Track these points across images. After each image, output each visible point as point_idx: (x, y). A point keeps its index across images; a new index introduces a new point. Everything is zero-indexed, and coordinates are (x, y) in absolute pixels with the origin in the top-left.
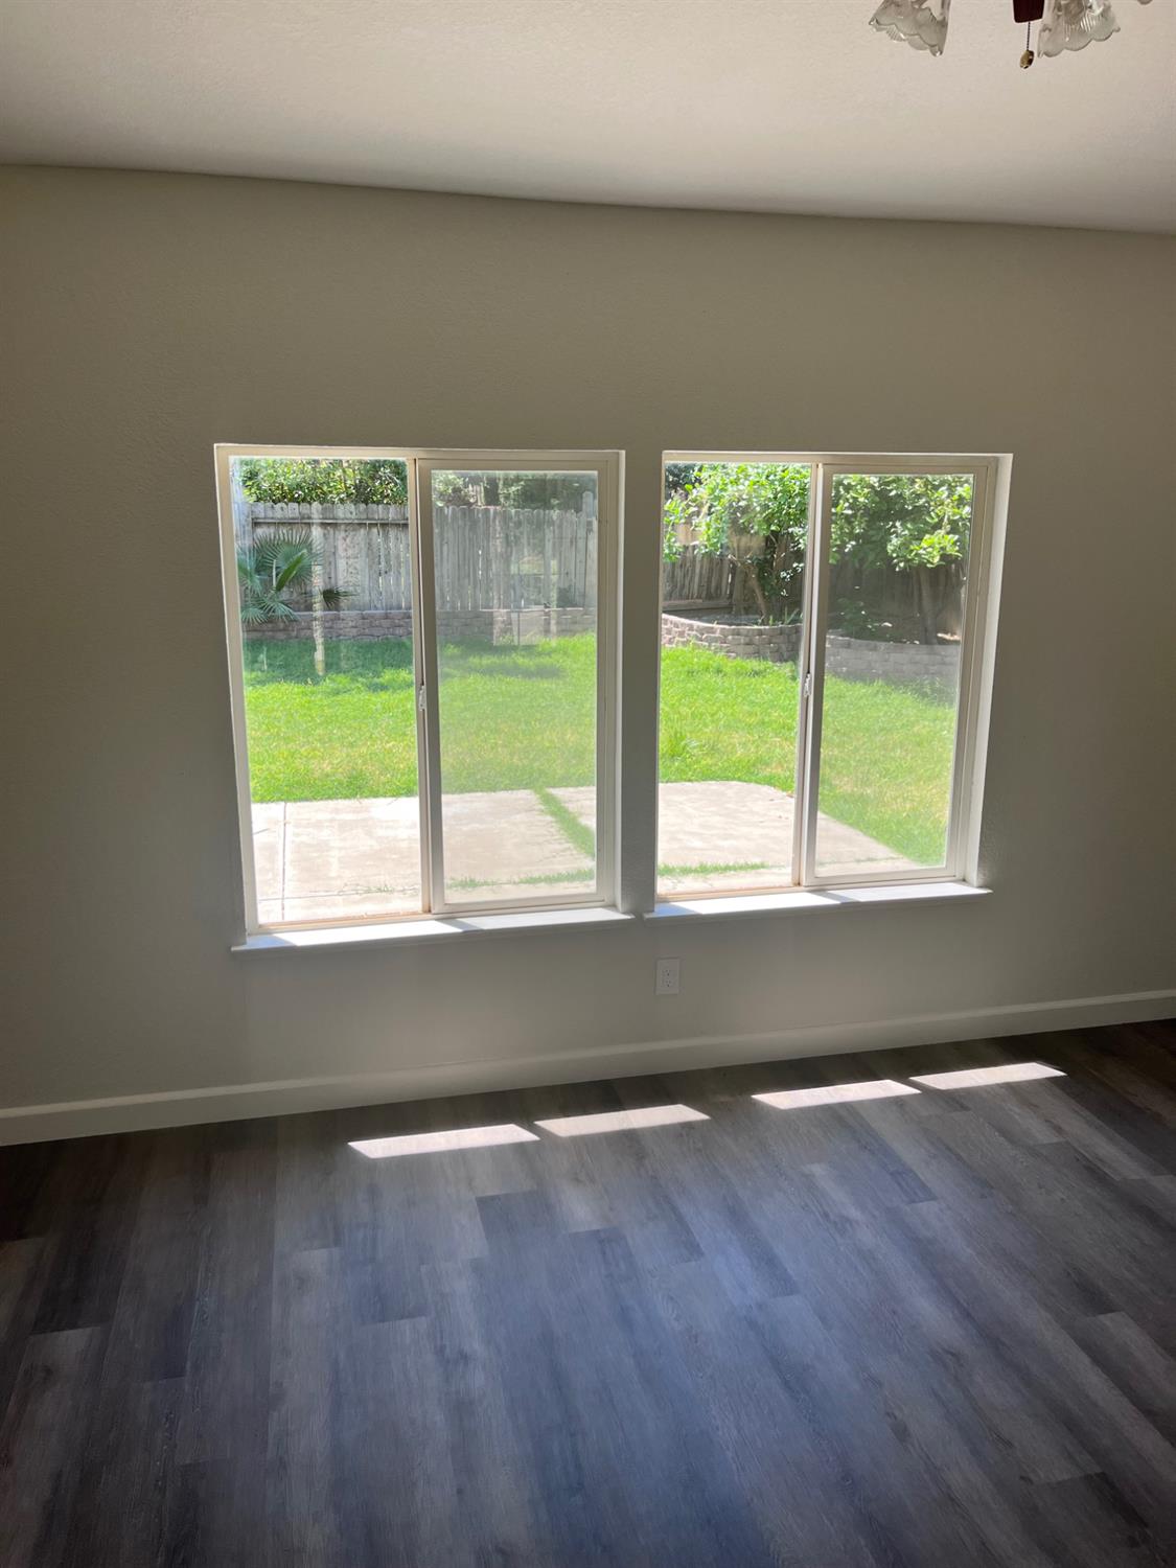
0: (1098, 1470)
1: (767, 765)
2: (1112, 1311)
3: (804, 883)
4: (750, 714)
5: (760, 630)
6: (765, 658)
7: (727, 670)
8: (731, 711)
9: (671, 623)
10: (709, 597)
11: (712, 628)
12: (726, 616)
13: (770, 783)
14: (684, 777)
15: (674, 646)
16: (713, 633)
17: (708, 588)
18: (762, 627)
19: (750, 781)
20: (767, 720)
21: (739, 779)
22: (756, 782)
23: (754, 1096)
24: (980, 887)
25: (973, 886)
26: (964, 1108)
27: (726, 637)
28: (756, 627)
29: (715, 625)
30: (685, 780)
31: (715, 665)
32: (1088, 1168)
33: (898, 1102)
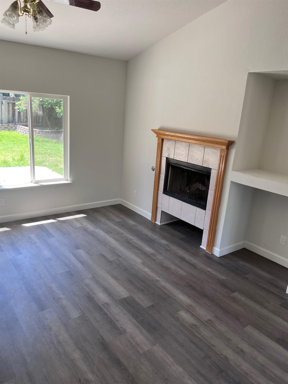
0: (69, 270)
1: (45, 162)
2: (80, 249)
3: (33, 182)
4: (42, 151)
5: (48, 131)
6: (50, 138)
7: (40, 141)
8: (38, 150)
9: (26, 128)
10: (37, 123)
11: (36, 130)
12: (42, 128)
13: (45, 166)
14: (24, 165)
15: (27, 134)
16: (36, 131)
17: (36, 121)
18: (49, 131)
19: (40, 166)
20: (46, 152)
21: (38, 165)
22: (42, 166)
23: (22, 225)
24: (70, 181)
25: (69, 181)
26: (65, 223)
27: (40, 132)
28: (48, 130)
29: (37, 130)
30: (24, 166)
31: (36, 139)
32: (85, 230)
33: (52, 223)
